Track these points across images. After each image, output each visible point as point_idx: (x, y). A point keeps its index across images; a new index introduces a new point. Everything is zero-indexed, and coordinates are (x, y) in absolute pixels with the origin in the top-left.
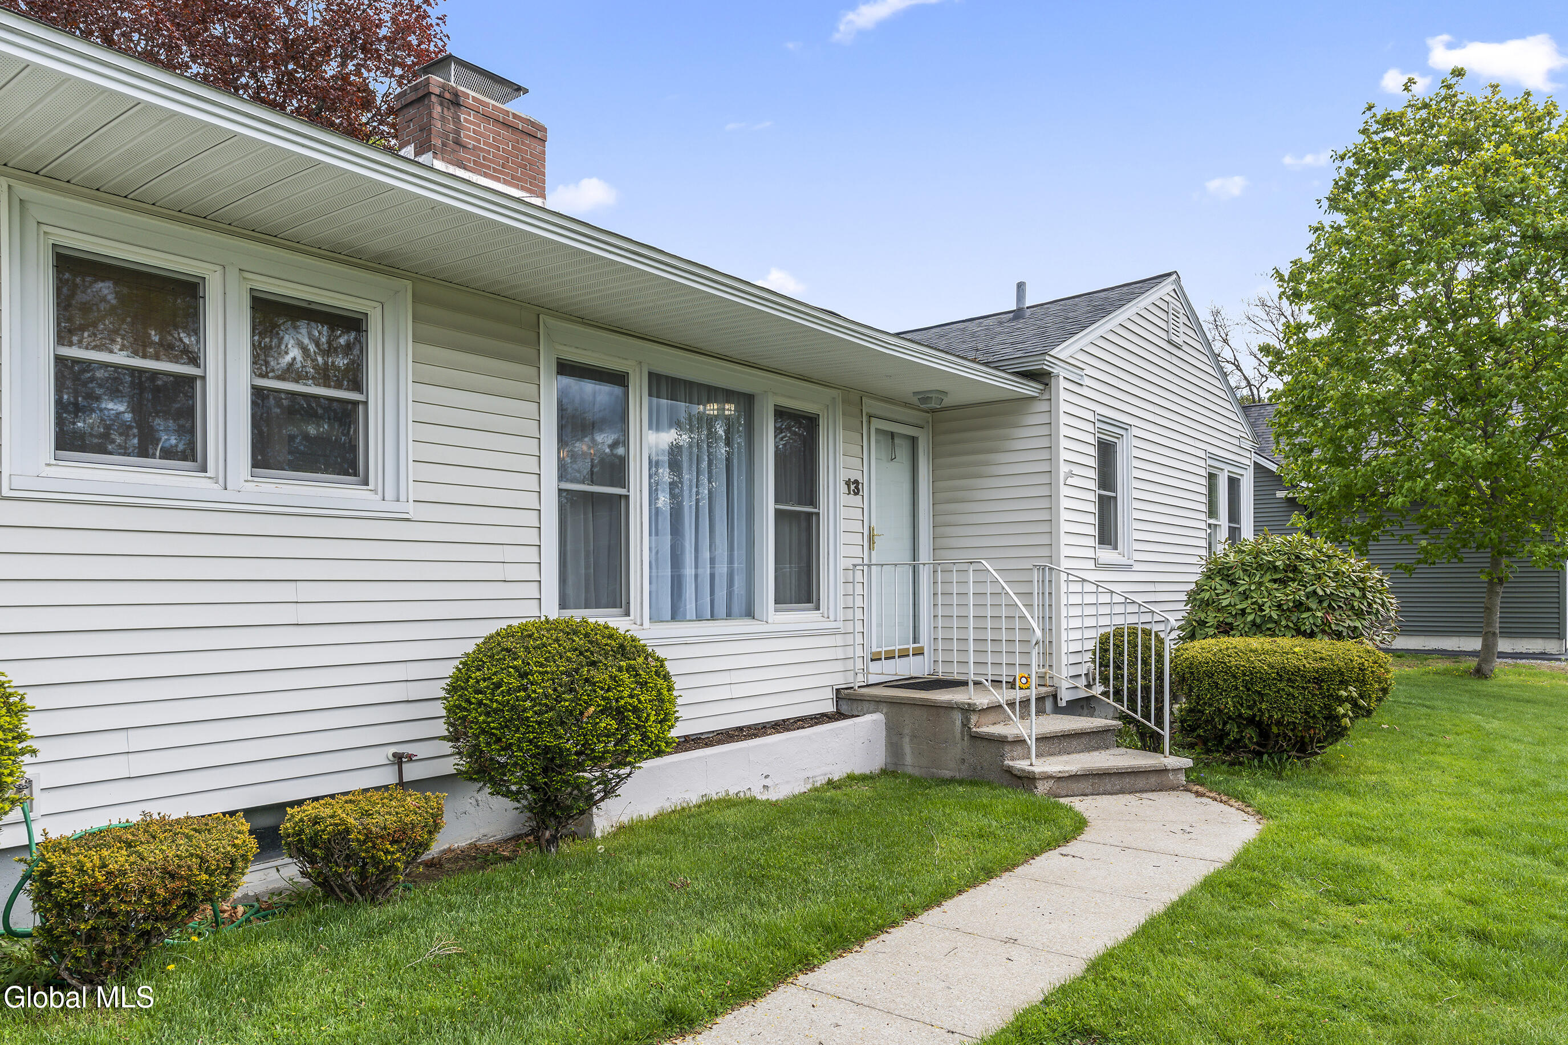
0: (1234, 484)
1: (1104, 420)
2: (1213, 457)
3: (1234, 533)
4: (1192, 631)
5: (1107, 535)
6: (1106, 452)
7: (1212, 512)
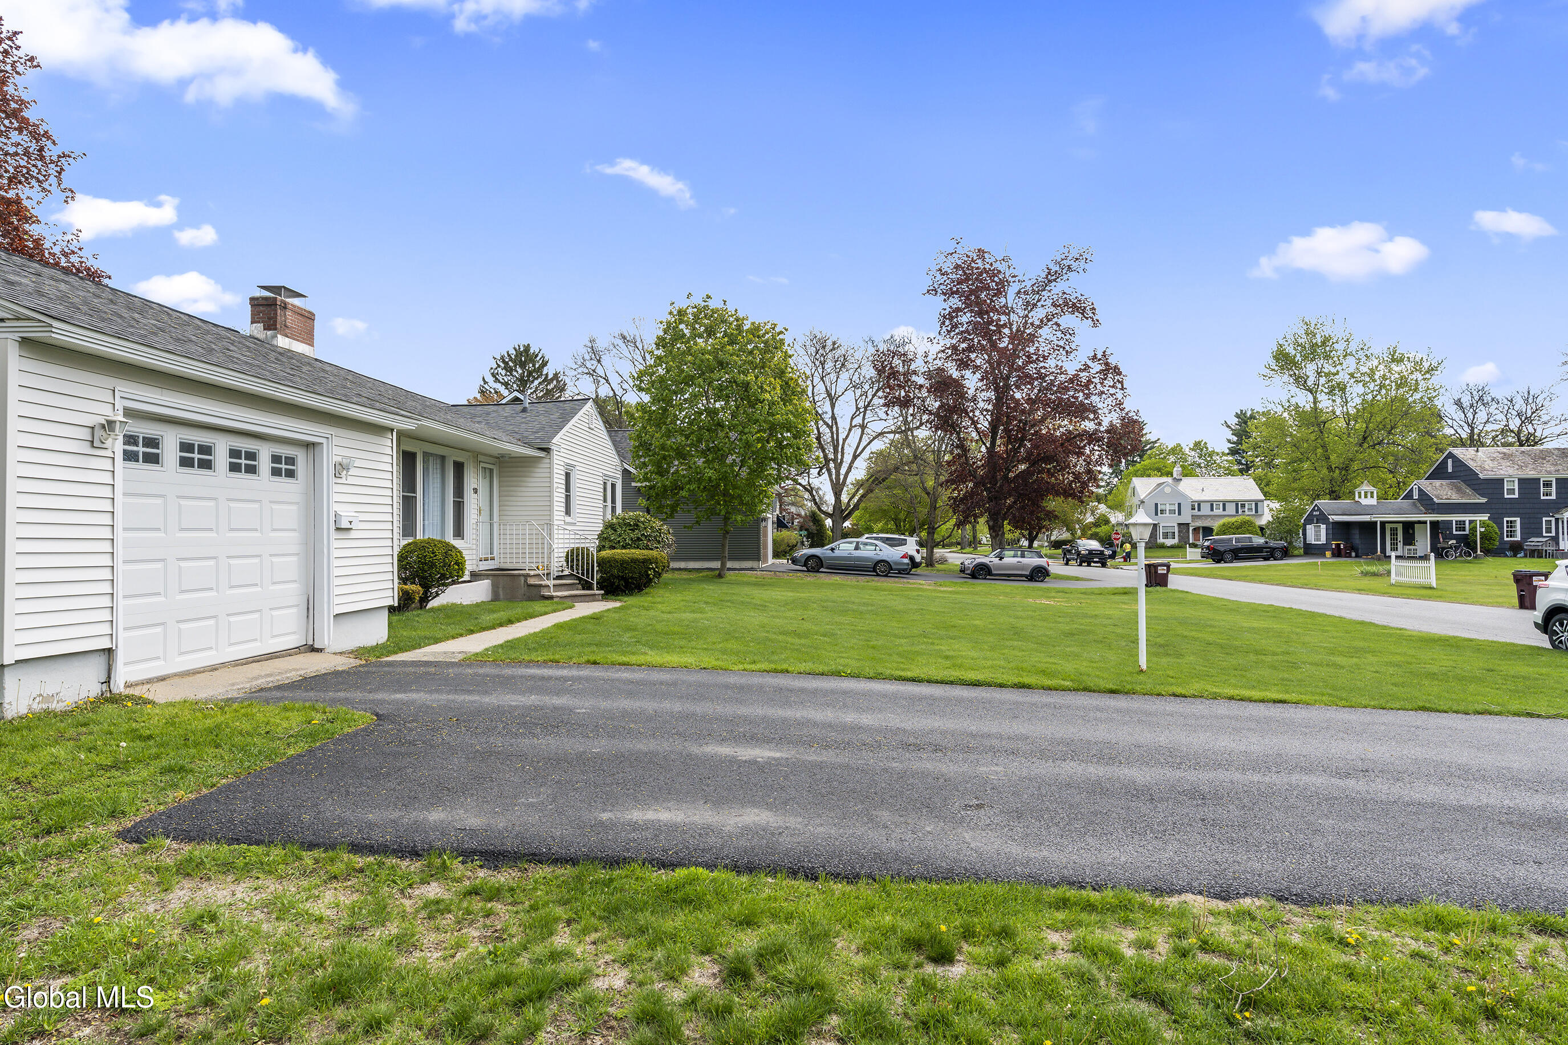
0: (613, 486)
1: (568, 465)
2: (605, 475)
3: (614, 509)
4: (601, 548)
5: (568, 512)
6: (568, 475)
7: (605, 501)
